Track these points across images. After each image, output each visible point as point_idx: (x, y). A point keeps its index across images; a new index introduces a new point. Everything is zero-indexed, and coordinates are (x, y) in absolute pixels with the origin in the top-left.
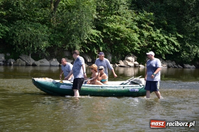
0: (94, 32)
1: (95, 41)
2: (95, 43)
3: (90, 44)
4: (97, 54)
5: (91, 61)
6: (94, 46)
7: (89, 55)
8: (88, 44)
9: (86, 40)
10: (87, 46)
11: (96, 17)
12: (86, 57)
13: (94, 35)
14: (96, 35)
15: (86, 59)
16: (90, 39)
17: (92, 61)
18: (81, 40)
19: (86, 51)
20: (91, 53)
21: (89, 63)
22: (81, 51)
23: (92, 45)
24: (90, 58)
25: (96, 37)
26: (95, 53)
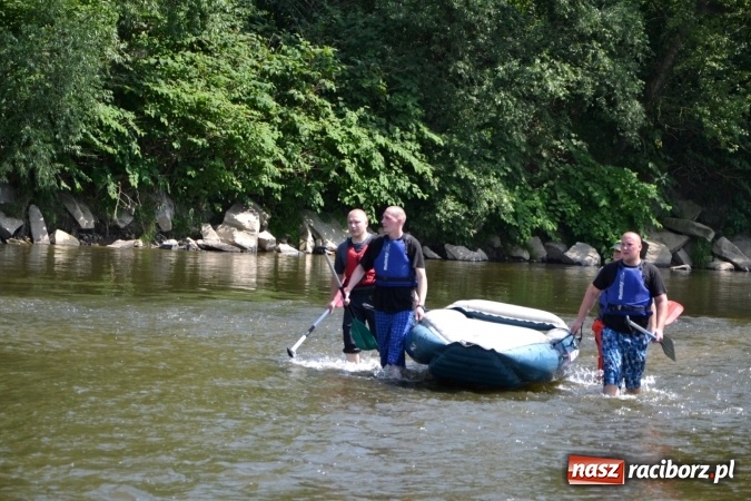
0: (108, 114)
1: (110, 150)
2: (111, 156)
3: (91, 159)
4: (115, 200)
5: (92, 226)
6: (106, 168)
7: (87, 203)
8: (83, 158)
9: (78, 143)
10: (80, 167)
11: (116, 57)
12: (75, 208)
13: (109, 127)
14: (115, 125)
15: (75, 215)
16: (95, 139)
17: (96, 224)
18: (56, 143)
19: (78, 185)
20: (94, 195)
21: (88, 231)
22: (59, 184)
23: (100, 164)
24: (90, 213)
25: (117, 131)
26: (111, 194)
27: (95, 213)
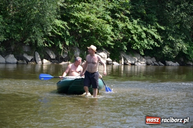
0: (59, 23)
1: (60, 34)
2: (60, 36)
3: (54, 37)
4: (62, 49)
5: (54, 58)
6: (58, 39)
7: (53, 51)
8: (51, 37)
9: (50, 32)
10: (50, 40)
11: (61, 5)
12: (49, 52)
13: (59, 27)
14: (61, 26)
15: (49, 54)
16: (55, 31)
17: (56, 57)
18: (43, 32)
19: (50, 45)
20: (55, 48)
21: (53, 59)
22: (44, 45)
23: (57, 38)
24: (53, 54)
25: (62, 28)
26: (60, 47)
27: (55, 54)
